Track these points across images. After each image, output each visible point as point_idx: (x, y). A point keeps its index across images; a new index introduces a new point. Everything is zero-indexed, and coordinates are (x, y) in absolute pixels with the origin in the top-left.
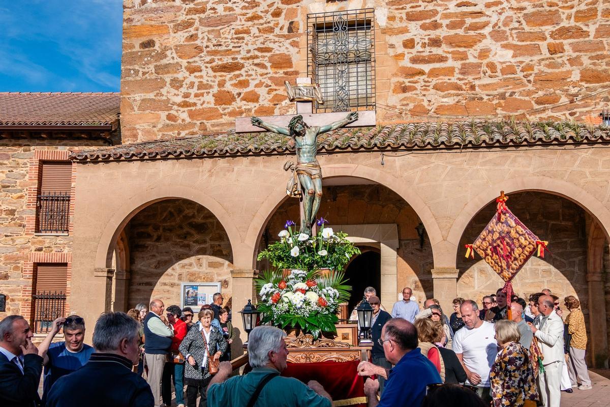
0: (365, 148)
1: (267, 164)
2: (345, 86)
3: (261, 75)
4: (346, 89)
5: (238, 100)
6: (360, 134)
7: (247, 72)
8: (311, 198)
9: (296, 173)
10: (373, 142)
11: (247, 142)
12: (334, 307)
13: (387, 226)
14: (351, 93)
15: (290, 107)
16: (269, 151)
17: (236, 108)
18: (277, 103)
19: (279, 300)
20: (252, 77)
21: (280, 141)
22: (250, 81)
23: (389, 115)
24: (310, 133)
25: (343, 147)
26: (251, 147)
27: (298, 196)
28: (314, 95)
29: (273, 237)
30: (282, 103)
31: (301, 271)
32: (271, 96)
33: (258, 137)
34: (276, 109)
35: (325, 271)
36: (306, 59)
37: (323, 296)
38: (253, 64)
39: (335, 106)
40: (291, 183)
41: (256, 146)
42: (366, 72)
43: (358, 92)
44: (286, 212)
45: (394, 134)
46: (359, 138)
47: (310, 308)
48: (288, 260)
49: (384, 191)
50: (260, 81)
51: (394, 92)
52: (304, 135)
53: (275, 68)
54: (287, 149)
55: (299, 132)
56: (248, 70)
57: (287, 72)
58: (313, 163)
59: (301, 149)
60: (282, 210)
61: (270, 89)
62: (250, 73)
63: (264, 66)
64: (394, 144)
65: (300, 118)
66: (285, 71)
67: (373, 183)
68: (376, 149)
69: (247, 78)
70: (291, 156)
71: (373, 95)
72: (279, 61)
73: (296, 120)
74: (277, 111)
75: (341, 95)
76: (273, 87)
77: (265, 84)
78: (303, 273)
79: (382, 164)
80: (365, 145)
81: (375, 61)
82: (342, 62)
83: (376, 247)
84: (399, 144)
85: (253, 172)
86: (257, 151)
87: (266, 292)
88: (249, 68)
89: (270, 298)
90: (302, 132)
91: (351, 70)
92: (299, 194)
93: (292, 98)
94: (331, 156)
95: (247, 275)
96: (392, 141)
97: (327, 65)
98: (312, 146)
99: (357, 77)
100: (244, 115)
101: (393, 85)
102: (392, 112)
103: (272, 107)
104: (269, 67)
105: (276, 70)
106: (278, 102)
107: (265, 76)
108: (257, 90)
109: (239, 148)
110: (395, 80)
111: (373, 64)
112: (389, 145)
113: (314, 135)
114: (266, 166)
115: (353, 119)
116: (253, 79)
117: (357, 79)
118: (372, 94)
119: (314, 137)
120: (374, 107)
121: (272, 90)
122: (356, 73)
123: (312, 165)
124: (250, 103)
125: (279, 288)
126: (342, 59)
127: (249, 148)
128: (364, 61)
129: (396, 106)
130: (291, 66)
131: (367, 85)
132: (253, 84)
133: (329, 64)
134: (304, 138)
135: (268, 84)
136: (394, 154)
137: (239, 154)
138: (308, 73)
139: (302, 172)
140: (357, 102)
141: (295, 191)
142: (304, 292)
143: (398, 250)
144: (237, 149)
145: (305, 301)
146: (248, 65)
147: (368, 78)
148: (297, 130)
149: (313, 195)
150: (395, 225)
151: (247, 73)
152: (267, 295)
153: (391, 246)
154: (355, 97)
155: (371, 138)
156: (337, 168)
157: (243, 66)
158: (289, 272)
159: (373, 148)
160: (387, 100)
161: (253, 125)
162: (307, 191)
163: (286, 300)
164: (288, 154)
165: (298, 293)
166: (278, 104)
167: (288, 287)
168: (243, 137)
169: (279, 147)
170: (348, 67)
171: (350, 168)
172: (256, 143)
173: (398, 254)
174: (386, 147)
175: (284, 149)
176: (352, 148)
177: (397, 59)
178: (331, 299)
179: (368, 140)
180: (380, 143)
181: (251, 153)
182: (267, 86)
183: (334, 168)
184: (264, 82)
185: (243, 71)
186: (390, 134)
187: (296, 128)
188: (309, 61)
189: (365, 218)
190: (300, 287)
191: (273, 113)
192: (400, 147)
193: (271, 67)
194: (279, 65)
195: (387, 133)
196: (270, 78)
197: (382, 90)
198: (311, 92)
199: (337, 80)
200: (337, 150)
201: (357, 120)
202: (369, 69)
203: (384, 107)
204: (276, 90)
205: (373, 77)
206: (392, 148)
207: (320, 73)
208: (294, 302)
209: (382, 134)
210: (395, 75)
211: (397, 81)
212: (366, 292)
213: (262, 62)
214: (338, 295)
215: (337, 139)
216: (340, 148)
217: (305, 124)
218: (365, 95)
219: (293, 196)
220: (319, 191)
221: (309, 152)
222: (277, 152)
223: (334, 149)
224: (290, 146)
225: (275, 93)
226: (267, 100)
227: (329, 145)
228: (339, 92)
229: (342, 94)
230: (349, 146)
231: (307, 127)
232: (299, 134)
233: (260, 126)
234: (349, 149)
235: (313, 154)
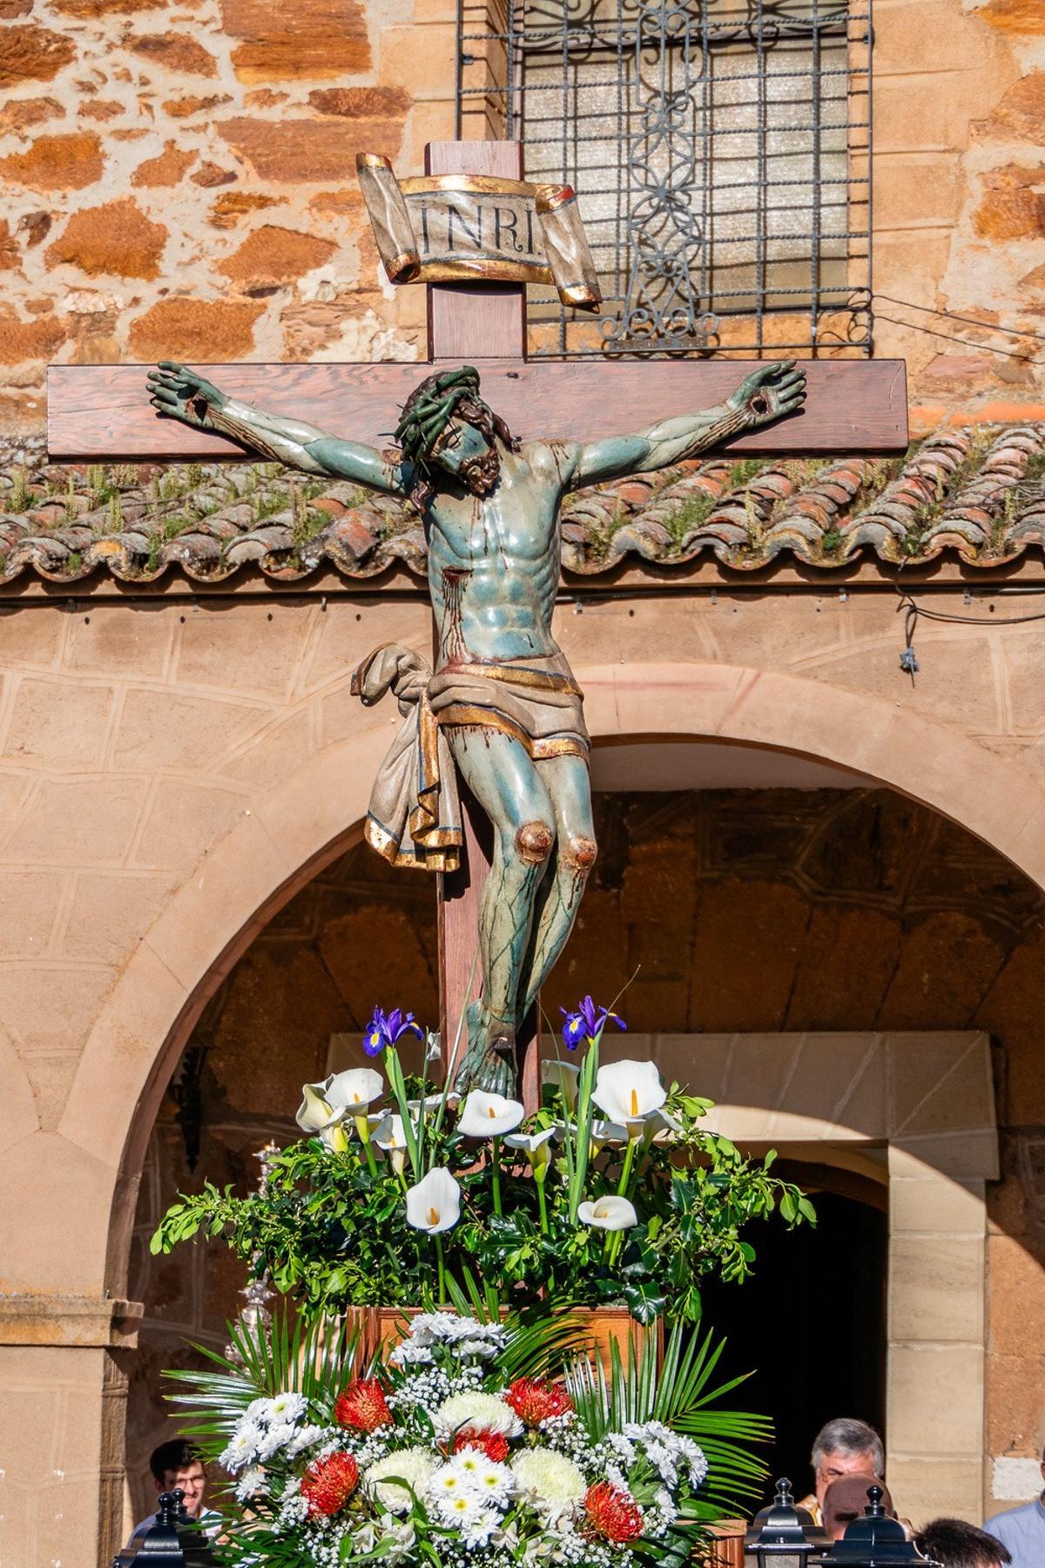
0: (803, 568)
1: (208, 656)
2: (684, 186)
3: (178, 110)
4: (695, 208)
5: (33, 259)
6: (775, 482)
7: (88, 88)
8: (530, 877)
9: (431, 722)
10: (852, 531)
11: (84, 518)
12: (680, 1546)
13: (931, 1046)
14: (723, 227)
15: (346, 310)
16: (217, 576)
17: (20, 306)
18: (267, 280)
19: (351, 1498)
20: (119, 122)
21: (286, 517)
22: (109, 145)
23: (951, 372)
24: (523, 477)
25: (672, 558)
26: (111, 550)
27: (438, 862)
28: (538, 246)
29: (234, 1100)
30: (302, 283)
31: (467, 1326)
32: (237, 237)
33: (149, 489)
34: (262, 320)
35: (610, 1326)
36: (453, 16)
37: (613, 1473)
38: (126, 39)
39: (620, 307)
40: (398, 784)
41: (140, 543)
42: (818, 101)
43: (763, 225)
44: (314, 947)
45: (983, 488)
46: (767, 503)
47: (545, 1549)
48: (378, 1251)
49: (914, 826)
50: (171, 144)
51: (982, 231)
52: (490, 492)
53: (260, 66)
54: (327, 565)
55: (463, 469)
56: (94, 80)
57: (335, 93)
58: (541, 665)
59: (469, 572)
60: (290, 936)
61: (228, 197)
62: (106, 94)
63: (189, 56)
64: (979, 546)
65: (468, 380)
66: (324, 86)
67: (847, 783)
68: (869, 573)
69: (89, 124)
70: (351, 609)
71: (858, 245)
72: (288, 29)
73: (449, 397)
74: (268, 337)
75: (658, 241)
76: (250, 183)
77: (197, 167)
78: (483, 1331)
79: (908, 670)
80: (806, 554)
81: (870, 39)
82: (672, 43)
83: (869, 1175)
84: (1008, 549)
85: (116, 705)
86: (147, 577)
87: (266, 1447)
88: (104, 64)
89: (293, 1485)
90: (477, 471)
91: (722, 92)
92: (448, 851)
93: (403, 259)
94: (595, 612)
95: (70, 1334)
96: (970, 529)
97: (577, 57)
98: (534, 557)
99: (763, 134)
100: (67, 350)
101: (976, 188)
102: (972, 352)
103: (241, 307)
104: (224, 65)
105: (265, 81)
106: (278, 275)
107: (198, 118)
108: (147, 198)
109: (37, 557)
110: (988, 154)
111: (859, 54)
112: (950, 554)
113: (543, 491)
114: (201, 667)
115: (776, 408)
116: (124, 135)
117: (763, 143)
118: (848, 236)
119: (546, 505)
120: (863, 318)
121: (240, 203)
122: (752, 111)
123: (528, 677)
124: (103, 281)
125: (340, 1422)
126: (673, 22)
127: (94, 555)
128: (806, 35)
129: (994, 315)
130: (358, 62)
131: (818, 183)
132: (122, 160)
133: (590, 49)
134: (485, 507)
135: (218, 162)
136: (978, 606)
137: (35, 590)
138: (460, 100)
139: (476, 715)
140: (755, 287)
141: (428, 829)
142: (502, 1448)
143: (993, 1194)
144: (21, 558)
145: (512, 1505)
146: (99, 48)
147: (830, 140)
148: (453, 457)
149: (547, 855)
150: (979, 1042)
151: (87, 98)
152: (279, 1466)
153: (954, 1171)
154: (748, 252)
155: (843, 509)
156: (633, 685)
157: (65, 53)
158: (387, 1325)
159: (852, 568)
160: (937, 278)
161: (163, 415)
162: (510, 832)
163: (394, 1498)
164: (334, 597)
165: (467, 1454)
166: (272, 290)
167: (397, 1417)
168: (62, 486)
169: (279, 555)
170: (707, 69)
171: (710, 686)
172: (138, 525)
173: (993, 1214)
174: (933, 566)
175: (312, 562)
176: (724, 570)
177: (1002, 29)
178: (663, 1498)
179: (825, 521)
180: (896, 537)
181: (106, 588)
182: (212, 178)
183: (616, 686)
184: (193, 154)
185: (62, 86)
186: (953, 485)
187: (445, 445)
188: (467, 31)
189: (793, 990)
190: (480, 1423)
191: (246, 341)
192: (1017, 564)
193: (239, 61)
194: (288, 54)
195: (941, 477)
196: (233, 131)
197: (914, 216)
198: (521, 229)
199: (639, 152)
200: (635, 577)
201: (796, 412)
202: (831, 87)
203: (920, 319)
204: (263, 202)
205: (859, 136)
206: (966, 568)
207: (535, 104)
208: (450, 1512)
209: (907, 484)
210: (992, 124)
211: (1003, 161)
212: (828, 1449)
213: (181, 29)
214: (698, 1472)
215: (632, 511)
216: (650, 566)
217: (498, 426)
218: (809, 244)
219: (408, 860)
220: (578, 837)
221: (515, 596)
222: (270, 581)
223: (618, 570)
224: (348, 548)
225: (257, 218)
226: (205, 264)
227: (585, 548)
228: (646, 220)
229: (669, 241)
230: (708, 554)
231: (508, 443)
232: (458, 483)
233: (207, 421)
234: (709, 574)
235: (536, 606)
